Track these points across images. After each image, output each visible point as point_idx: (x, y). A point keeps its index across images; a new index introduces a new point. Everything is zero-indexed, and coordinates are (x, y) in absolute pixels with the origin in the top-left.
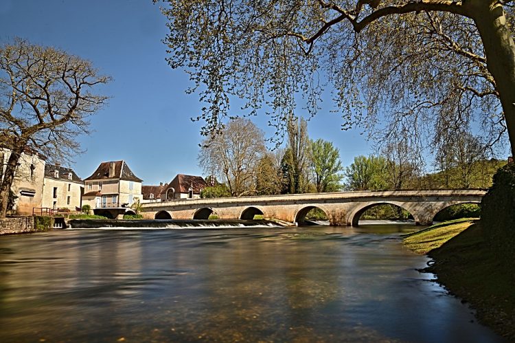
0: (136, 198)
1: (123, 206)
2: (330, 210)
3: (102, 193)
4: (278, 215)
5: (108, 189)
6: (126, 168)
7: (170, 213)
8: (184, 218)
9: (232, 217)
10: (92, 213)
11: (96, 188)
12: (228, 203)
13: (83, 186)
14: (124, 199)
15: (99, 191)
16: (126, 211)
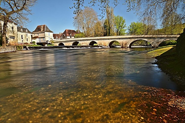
0: (51, 38)
1: (47, 41)
2: (121, 42)
3: (39, 37)
4: (103, 44)
5: (41, 35)
6: (47, 27)
7: (64, 43)
8: (69, 45)
9: (86, 45)
10: (36, 44)
11: (36, 35)
12: (84, 40)
13: (32, 34)
14: (47, 39)
15: (38, 36)
16: (48, 43)
